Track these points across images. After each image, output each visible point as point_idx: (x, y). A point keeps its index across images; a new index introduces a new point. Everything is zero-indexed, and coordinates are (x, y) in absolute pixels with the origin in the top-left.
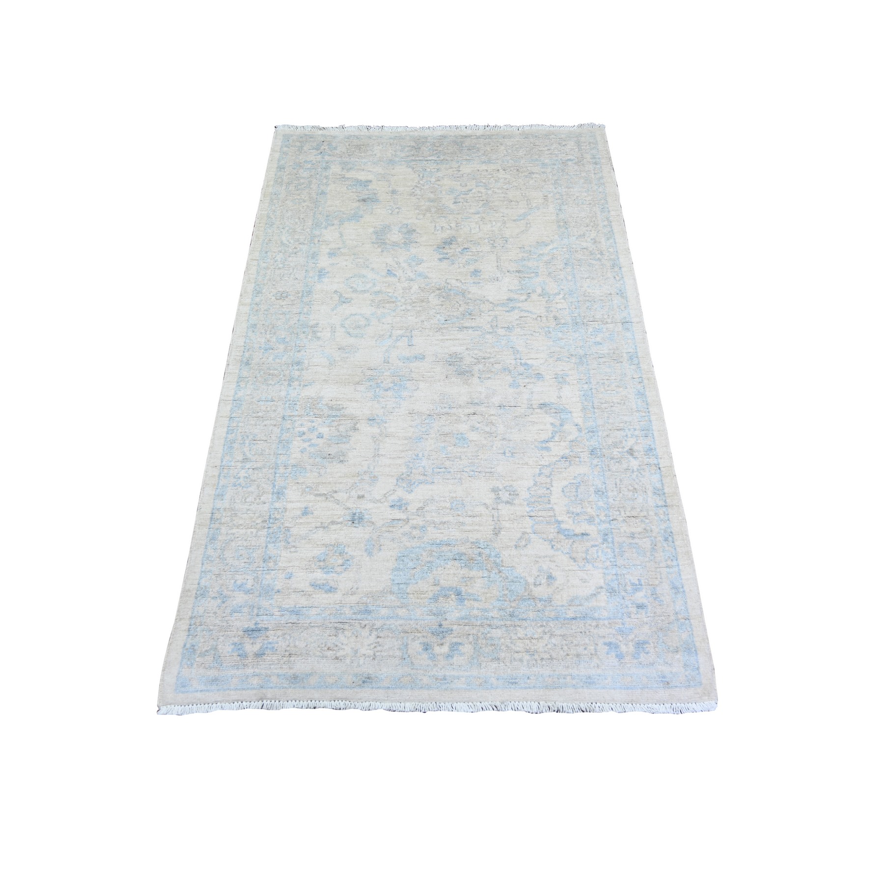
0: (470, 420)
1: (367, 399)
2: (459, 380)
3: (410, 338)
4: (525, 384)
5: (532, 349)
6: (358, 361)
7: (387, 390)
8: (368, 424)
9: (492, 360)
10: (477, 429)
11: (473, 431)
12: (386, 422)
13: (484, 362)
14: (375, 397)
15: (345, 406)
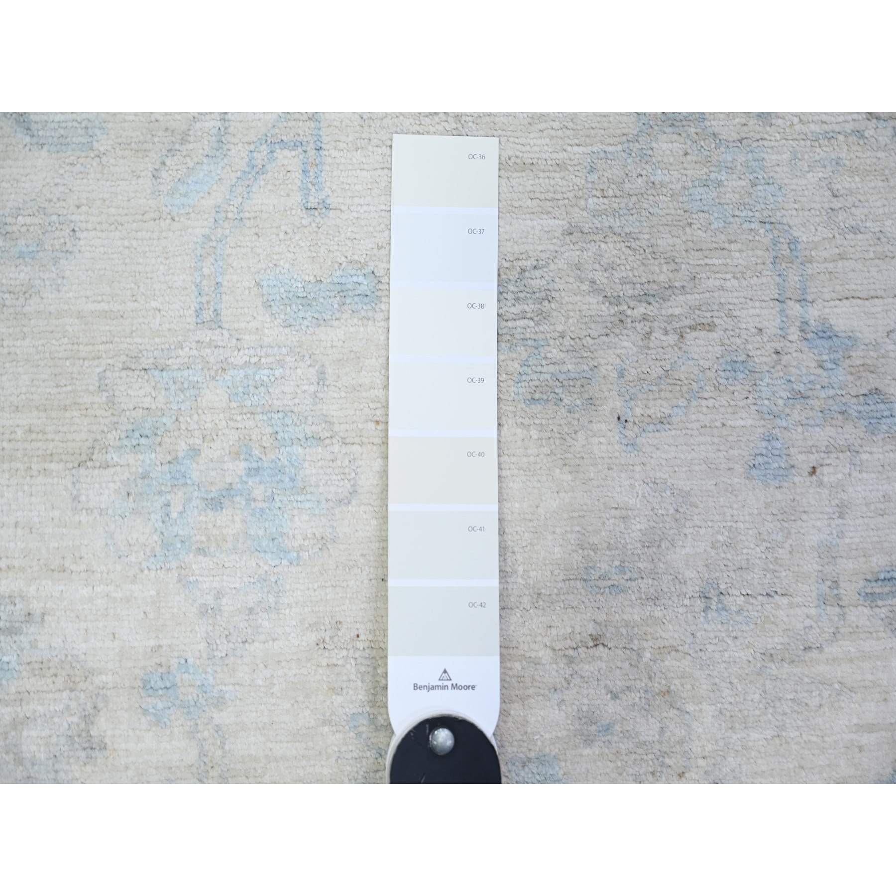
0: (577, 680)
1: (132, 558)
2: (534, 433)
3: (312, 153)
4: (813, 459)
5: (855, 230)
6: (80, 315)
7: (215, 503)
8: (145, 712)
9: (677, 306)
10: (607, 729)
11: (589, 741)
12: (220, 702)
13: (645, 318)
14: (166, 545)
15: (36, 607)
